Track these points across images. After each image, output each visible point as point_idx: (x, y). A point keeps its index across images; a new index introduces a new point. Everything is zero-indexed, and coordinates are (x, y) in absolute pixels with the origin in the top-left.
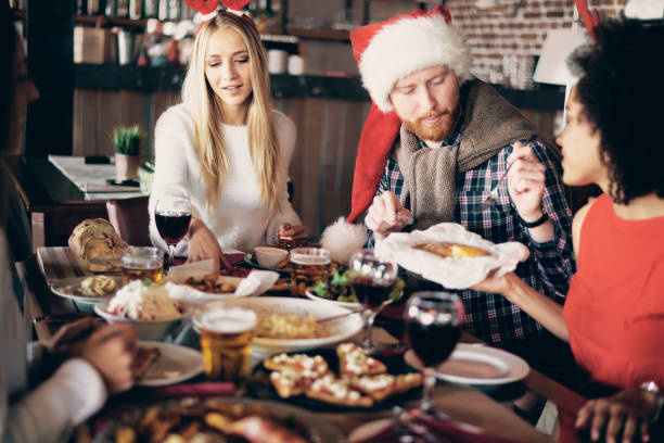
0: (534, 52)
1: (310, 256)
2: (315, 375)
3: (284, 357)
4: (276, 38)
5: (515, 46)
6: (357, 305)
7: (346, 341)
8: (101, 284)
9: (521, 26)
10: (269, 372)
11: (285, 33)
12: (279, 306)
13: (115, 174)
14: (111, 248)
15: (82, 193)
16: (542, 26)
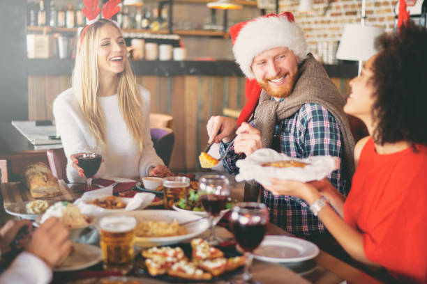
0: (338, 38)
1: (176, 182)
2: (175, 260)
3: (155, 249)
4: (165, 37)
5: (325, 36)
6: (204, 213)
7: (197, 237)
8: (39, 205)
9: (329, 22)
10: (145, 259)
11: (171, 33)
12: (155, 216)
13: (55, 132)
14: (46, 182)
15: (33, 145)
16: (342, 21)
